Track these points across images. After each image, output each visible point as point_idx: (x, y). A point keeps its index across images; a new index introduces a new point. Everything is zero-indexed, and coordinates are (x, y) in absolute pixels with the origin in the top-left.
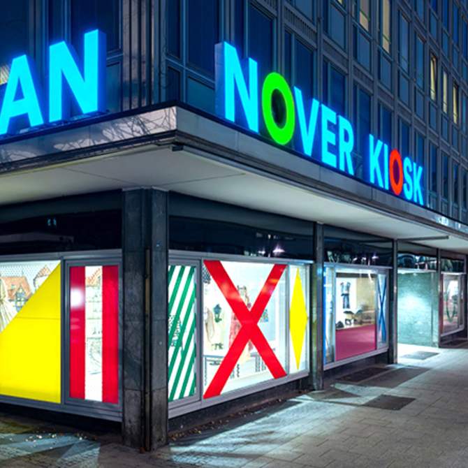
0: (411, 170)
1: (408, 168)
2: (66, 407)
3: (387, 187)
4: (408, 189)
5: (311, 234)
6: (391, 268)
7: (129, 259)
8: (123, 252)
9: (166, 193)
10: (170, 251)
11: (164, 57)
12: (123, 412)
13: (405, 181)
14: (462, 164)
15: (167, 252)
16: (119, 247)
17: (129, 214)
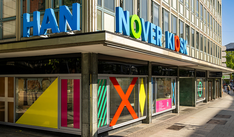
0: (183, 42)
1: (182, 41)
2: (59, 130)
3: (174, 49)
4: (182, 49)
5: (147, 64)
6: (177, 77)
7: (84, 77)
8: (82, 75)
9: (97, 54)
10: (99, 75)
11: (96, 7)
12: (82, 132)
13: (181, 46)
14: (204, 36)
15: (97, 75)
16: (80, 73)
17: (84, 61)
